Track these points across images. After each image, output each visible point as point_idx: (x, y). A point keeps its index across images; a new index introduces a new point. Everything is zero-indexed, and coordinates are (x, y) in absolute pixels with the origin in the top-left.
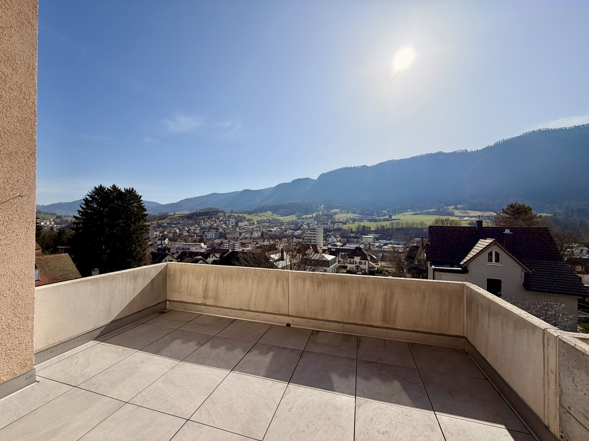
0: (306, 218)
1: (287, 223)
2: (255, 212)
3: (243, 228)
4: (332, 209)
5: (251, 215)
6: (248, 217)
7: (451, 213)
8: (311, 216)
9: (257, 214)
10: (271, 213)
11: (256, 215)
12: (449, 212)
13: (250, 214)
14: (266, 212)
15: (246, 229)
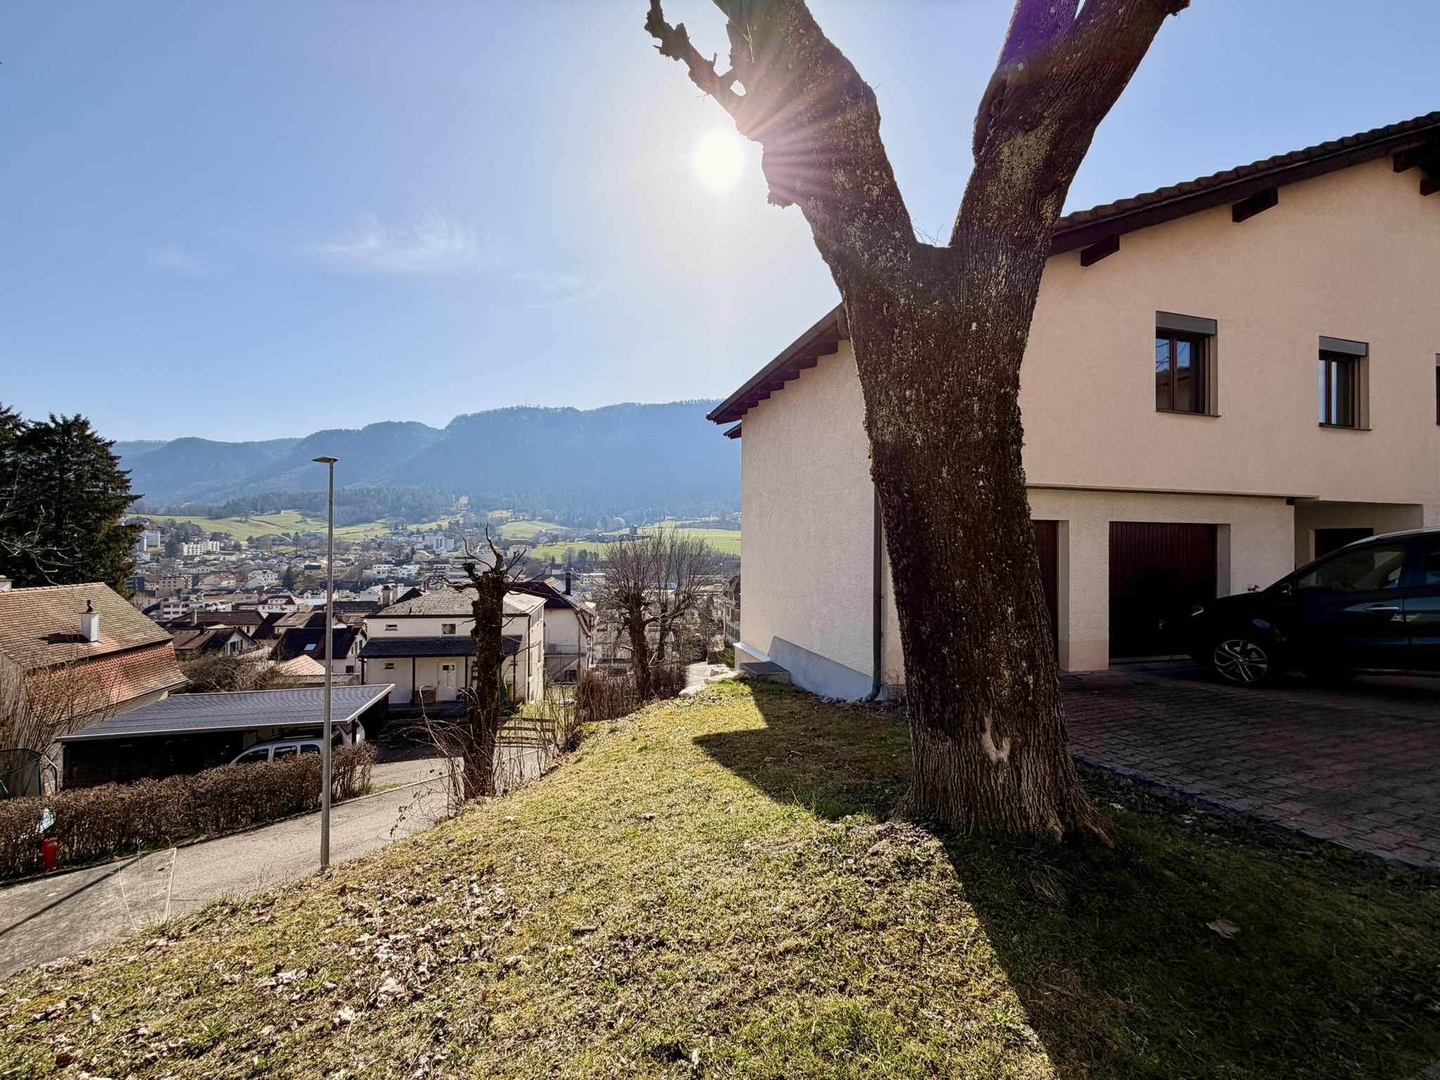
0: (418, 532)
1: (358, 544)
2: (234, 510)
3: (203, 562)
4: (490, 511)
5: (220, 521)
6: (209, 526)
8: (434, 526)
9: (244, 519)
10: (300, 518)
11: (240, 522)
13: (216, 515)
14: (279, 512)
15: (214, 565)
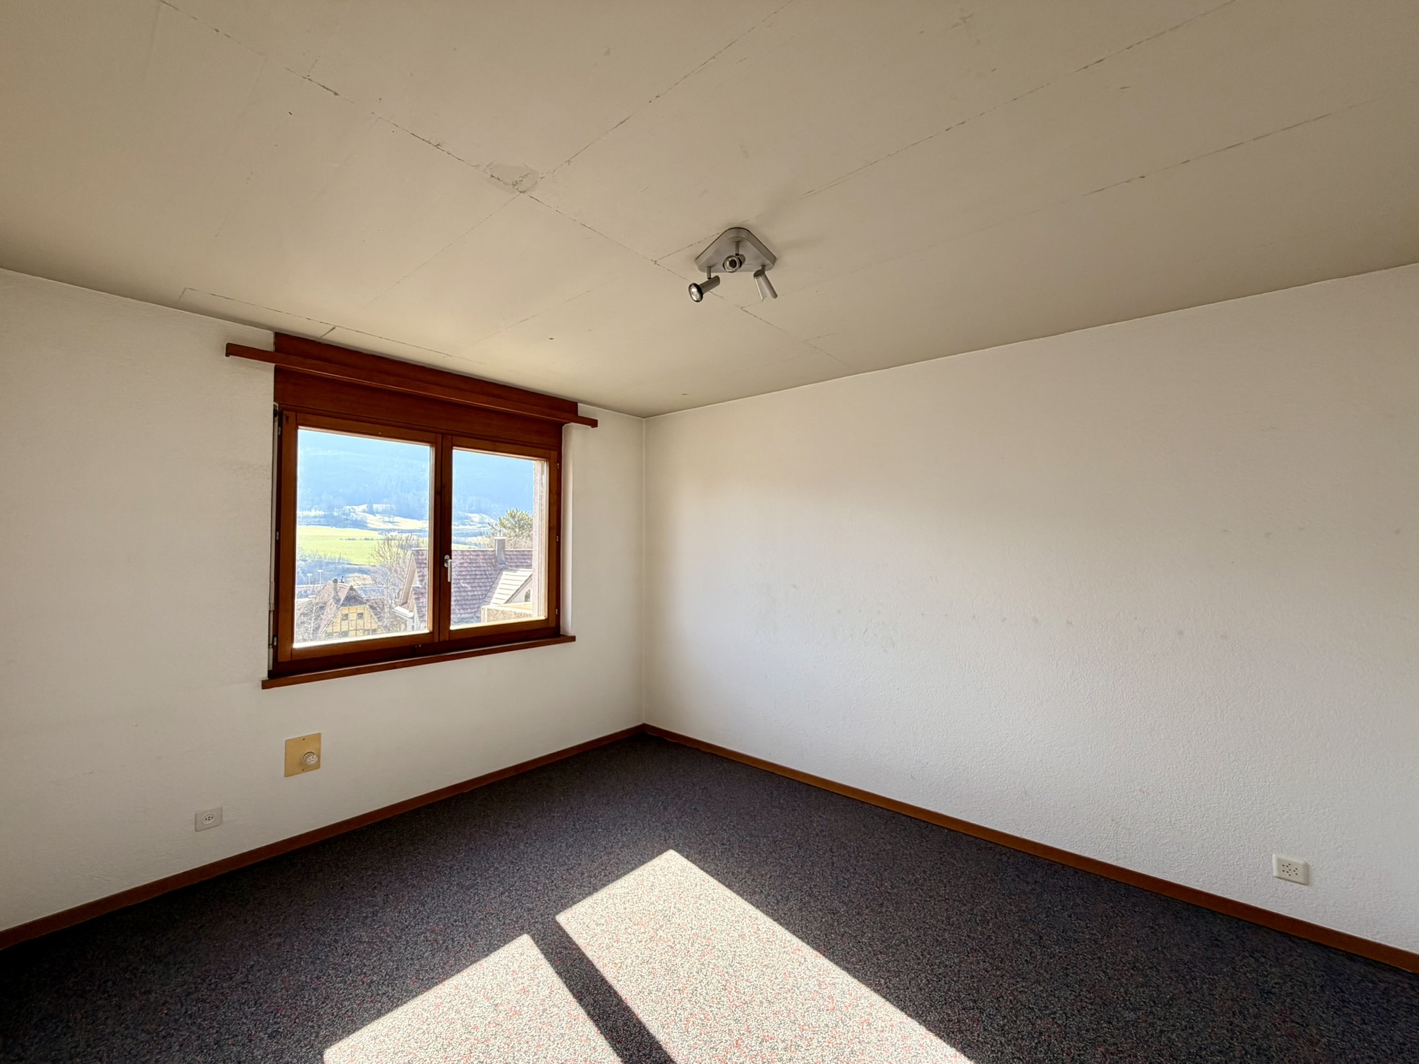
7: (360, 521)
12: (356, 520)
